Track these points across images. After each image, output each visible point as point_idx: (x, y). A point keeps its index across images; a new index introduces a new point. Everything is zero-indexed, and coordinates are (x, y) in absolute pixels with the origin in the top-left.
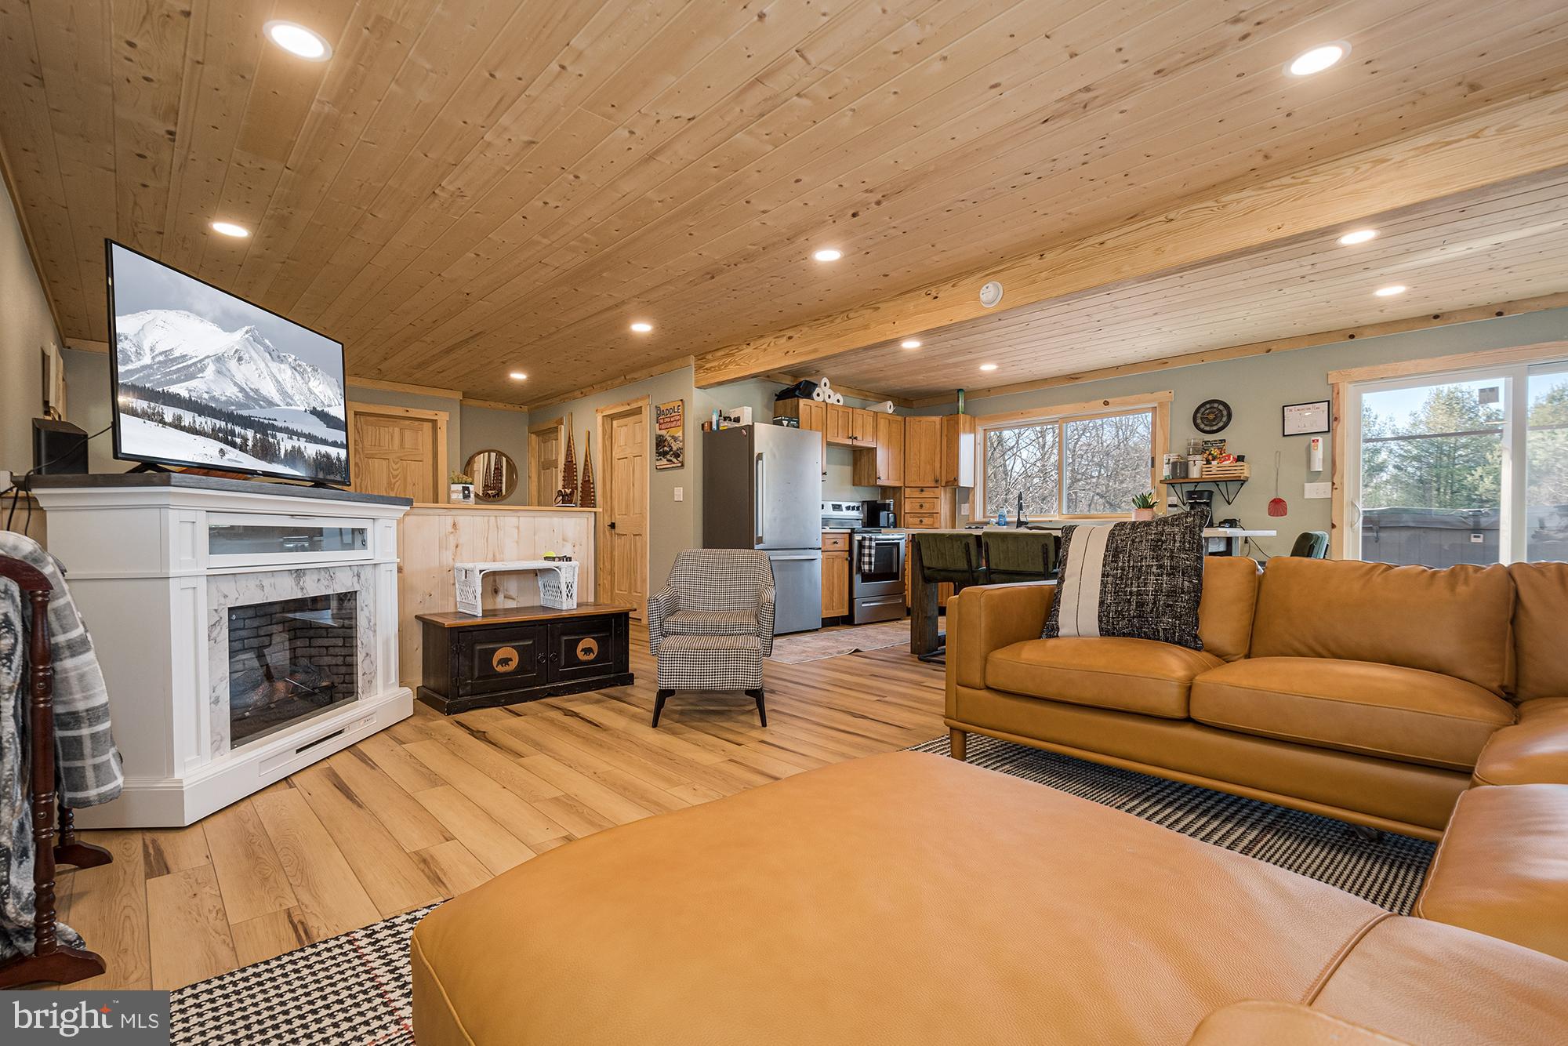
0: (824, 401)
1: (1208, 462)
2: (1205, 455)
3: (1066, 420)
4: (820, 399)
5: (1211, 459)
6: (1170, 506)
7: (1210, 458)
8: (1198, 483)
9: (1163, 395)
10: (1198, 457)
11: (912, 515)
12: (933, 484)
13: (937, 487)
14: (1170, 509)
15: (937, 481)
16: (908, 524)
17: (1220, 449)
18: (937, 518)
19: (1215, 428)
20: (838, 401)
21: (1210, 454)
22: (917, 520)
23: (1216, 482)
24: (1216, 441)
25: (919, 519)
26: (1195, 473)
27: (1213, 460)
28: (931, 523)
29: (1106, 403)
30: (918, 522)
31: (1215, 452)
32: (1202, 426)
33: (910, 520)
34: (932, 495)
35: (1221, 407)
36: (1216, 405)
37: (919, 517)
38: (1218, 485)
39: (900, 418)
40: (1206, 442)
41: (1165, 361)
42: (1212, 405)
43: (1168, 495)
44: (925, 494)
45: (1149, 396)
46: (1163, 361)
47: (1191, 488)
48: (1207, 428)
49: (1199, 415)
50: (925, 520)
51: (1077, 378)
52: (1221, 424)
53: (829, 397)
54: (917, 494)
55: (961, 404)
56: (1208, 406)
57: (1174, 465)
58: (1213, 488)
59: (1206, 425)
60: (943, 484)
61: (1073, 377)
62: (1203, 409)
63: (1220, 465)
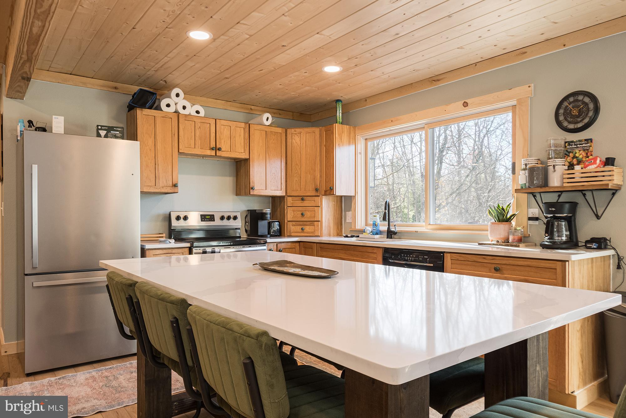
0: (176, 112)
1: (571, 166)
2: (569, 159)
3: (431, 125)
4: (172, 109)
5: (575, 163)
6: (530, 219)
7: (575, 161)
8: (562, 192)
9: (522, 91)
10: (559, 161)
11: (294, 223)
12: (314, 193)
13: (318, 196)
14: (531, 222)
15: (317, 190)
16: (290, 232)
17: (586, 150)
18: (318, 226)
19: (580, 125)
20: (198, 112)
21: (573, 158)
22: (299, 228)
23: (582, 192)
24: (580, 141)
25: (301, 227)
26: (555, 181)
27: (578, 164)
28: (313, 231)
29: (466, 105)
30: (300, 230)
31: (580, 154)
32: (565, 124)
33: (291, 227)
34: (312, 204)
35: (587, 100)
36: (580, 98)
37: (300, 225)
38: (584, 195)
39: (279, 130)
40: (570, 143)
41: (524, 50)
42: (576, 98)
43: (529, 206)
44: (306, 203)
45: (507, 93)
46: (521, 52)
47: (552, 198)
48: (571, 126)
49: (561, 111)
50: (308, 229)
51: (438, 80)
52: (586, 120)
53: (184, 108)
54: (299, 203)
55: (339, 114)
56: (571, 99)
57: (532, 171)
58: (578, 198)
59: (570, 122)
60: (323, 193)
61: (434, 79)
62: (566, 104)
63: (584, 170)
